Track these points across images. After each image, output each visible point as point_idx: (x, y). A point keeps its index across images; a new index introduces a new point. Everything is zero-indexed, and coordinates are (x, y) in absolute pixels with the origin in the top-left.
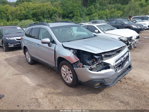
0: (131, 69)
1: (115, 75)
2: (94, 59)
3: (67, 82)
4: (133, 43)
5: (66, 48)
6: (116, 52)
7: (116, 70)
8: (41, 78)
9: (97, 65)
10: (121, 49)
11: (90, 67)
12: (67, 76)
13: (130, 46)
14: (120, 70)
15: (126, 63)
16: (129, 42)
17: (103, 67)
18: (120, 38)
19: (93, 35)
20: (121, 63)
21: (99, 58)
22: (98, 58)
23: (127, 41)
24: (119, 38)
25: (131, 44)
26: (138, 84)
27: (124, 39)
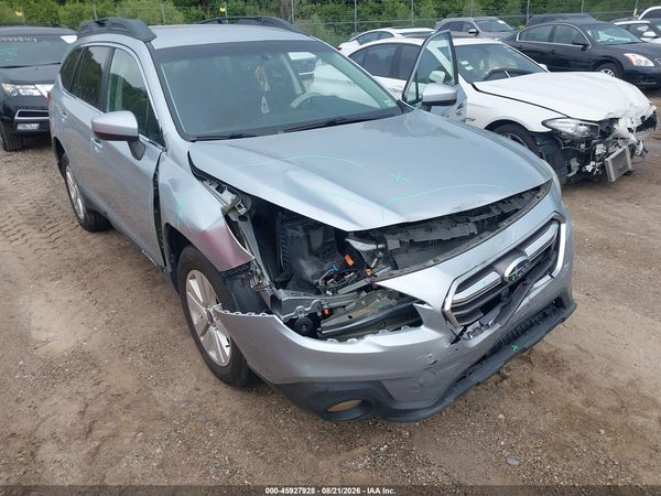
0: (564, 320)
1: (450, 363)
2: (347, 257)
3: (213, 354)
4: (619, 151)
5: (201, 176)
6: (476, 223)
7: (461, 334)
8: (103, 314)
9: (359, 290)
10: (516, 204)
11: (316, 300)
12: (212, 328)
13: (598, 164)
14: (486, 334)
15: (535, 286)
16: (598, 146)
17: (391, 306)
18: (548, 124)
19: (394, 105)
20: (504, 291)
21: (372, 254)
22: (368, 252)
23: (588, 141)
24: (544, 123)
25: (608, 155)
26: (588, 403)
27: (570, 131)
